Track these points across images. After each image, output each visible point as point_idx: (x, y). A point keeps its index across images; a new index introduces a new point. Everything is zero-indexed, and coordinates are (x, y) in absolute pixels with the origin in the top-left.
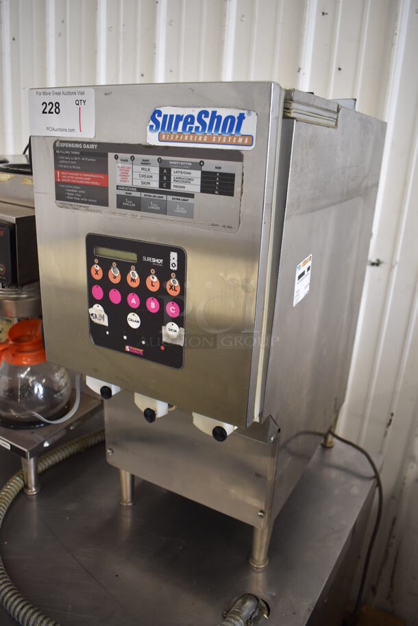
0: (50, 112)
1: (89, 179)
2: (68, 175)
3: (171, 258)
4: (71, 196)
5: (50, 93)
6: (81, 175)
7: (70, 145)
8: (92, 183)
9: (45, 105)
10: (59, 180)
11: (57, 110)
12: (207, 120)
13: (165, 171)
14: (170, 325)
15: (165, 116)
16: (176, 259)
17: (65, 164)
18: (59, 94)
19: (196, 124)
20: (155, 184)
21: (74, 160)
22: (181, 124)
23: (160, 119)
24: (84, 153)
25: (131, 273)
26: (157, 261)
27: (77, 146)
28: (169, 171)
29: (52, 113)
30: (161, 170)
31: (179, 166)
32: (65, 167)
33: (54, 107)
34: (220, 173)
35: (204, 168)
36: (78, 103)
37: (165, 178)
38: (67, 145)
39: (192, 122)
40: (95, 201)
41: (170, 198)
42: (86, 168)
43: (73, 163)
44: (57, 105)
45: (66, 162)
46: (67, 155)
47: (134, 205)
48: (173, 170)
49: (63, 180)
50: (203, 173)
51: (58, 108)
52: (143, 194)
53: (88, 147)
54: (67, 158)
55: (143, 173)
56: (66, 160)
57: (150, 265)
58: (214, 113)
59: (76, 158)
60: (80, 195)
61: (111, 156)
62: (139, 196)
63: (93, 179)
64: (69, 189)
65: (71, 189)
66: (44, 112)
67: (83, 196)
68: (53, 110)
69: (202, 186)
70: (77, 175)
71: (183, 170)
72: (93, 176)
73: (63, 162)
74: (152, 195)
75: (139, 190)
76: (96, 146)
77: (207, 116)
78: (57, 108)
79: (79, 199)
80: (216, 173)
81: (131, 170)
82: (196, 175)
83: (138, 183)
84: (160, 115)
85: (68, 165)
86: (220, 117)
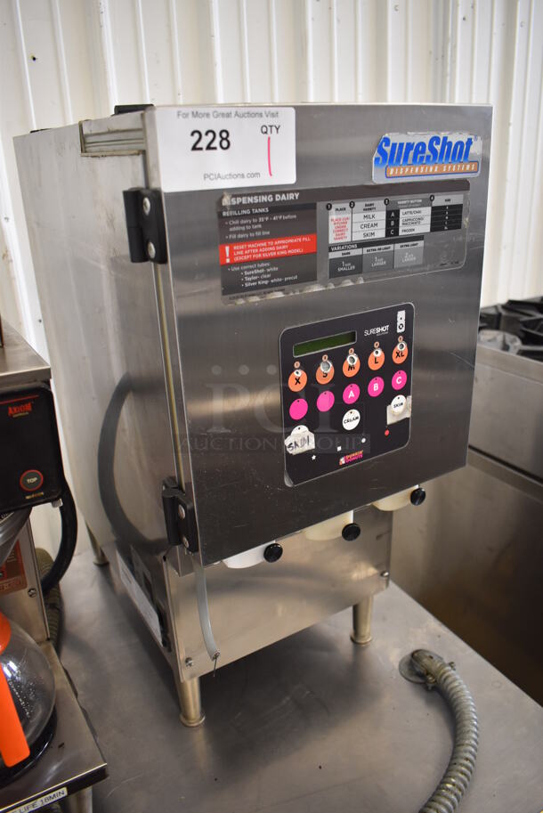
0: (209, 148)
1: (284, 247)
2: (247, 249)
3: (398, 319)
4: (252, 281)
5: (208, 115)
6: (272, 243)
7: (250, 200)
8: (289, 251)
9: (197, 135)
10: (228, 261)
11: (225, 144)
12: (438, 148)
13: (393, 215)
14: (396, 401)
15: (394, 145)
16: (404, 318)
17: (241, 232)
18: (228, 115)
19: (428, 152)
20: (380, 233)
21: (258, 223)
22: (411, 154)
23: (388, 149)
24: (275, 208)
25: (348, 359)
26: (382, 329)
27: (264, 199)
28: (397, 213)
29: (215, 148)
30: (388, 213)
31: (409, 206)
32: (240, 236)
33: (218, 139)
34: (449, 206)
35: (435, 203)
36: (265, 130)
37: (392, 223)
38: (244, 200)
39: (423, 151)
40: (296, 277)
41: (398, 246)
42: (278, 231)
43: (256, 227)
44: (224, 135)
45: (243, 228)
46: (244, 216)
47: (354, 267)
48: (402, 211)
49: (236, 259)
50: (433, 209)
51: (226, 139)
52: (365, 249)
53: (284, 197)
54: (243, 222)
55: (366, 221)
56: (240, 225)
57: (374, 338)
58: (445, 138)
59: (261, 219)
60: (269, 276)
61: (321, 206)
62: (361, 253)
63: (291, 246)
64: (248, 270)
65: (253, 269)
66: (194, 148)
67: (274, 275)
68: (216, 144)
69: (432, 224)
70: (265, 244)
71: (412, 210)
72: (291, 241)
73: (238, 228)
74: (377, 248)
75: (361, 245)
76: (297, 195)
77: (438, 143)
78: (223, 139)
79: (266, 282)
80: (445, 207)
81: (349, 221)
82: (427, 211)
83: (359, 237)
84: (387, 145)
85: (247, 231)
86: (450, 143)
